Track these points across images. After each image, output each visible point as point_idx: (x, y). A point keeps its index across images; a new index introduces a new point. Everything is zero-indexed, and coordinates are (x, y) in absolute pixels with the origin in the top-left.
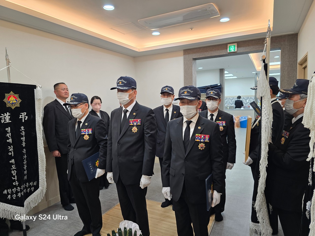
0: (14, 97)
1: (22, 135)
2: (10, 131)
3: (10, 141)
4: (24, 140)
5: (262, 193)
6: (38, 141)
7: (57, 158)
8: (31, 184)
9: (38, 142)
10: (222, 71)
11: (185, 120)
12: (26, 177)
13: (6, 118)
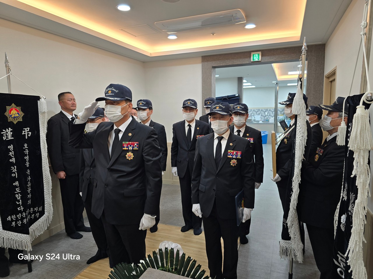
0: (16, 110)
1: (25, 153)
2: (12, 149)
3: (13, 160)
4: (27, 160)
5: (294, 208)
6: (43, 160)
7: (61, 180)
8: (36, 209)
9: (43, 162)
10: (240, 80)
11: (216, 135)
12: (29, 202)
13: (8, 134)
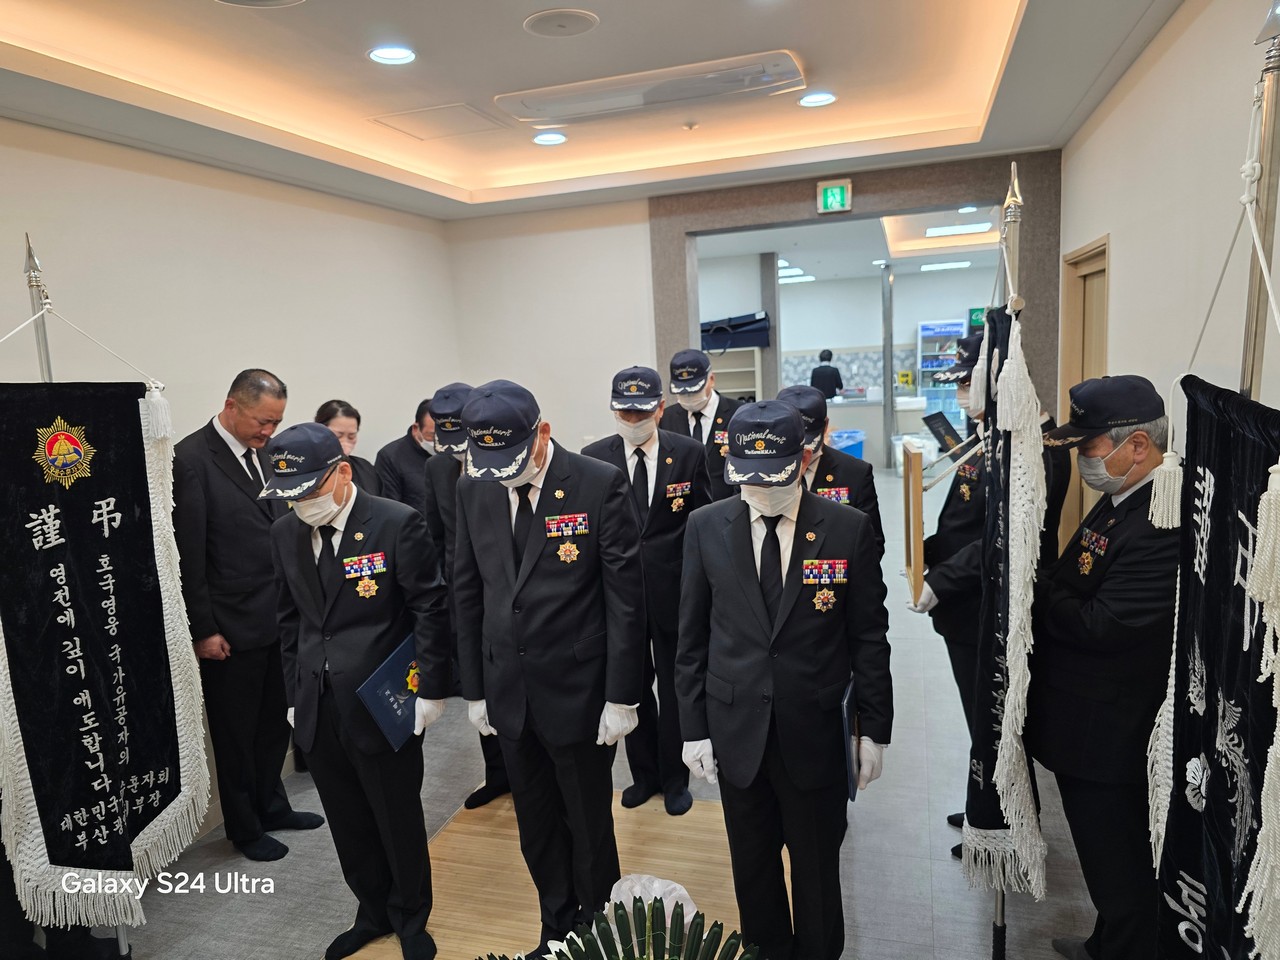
0: (68, 438)
1: (105, 588)
2: (64, 579)
3: (68, 619)
4: (112, 611)
8: (149, 778)
9: (167, 612)
10: (768, 261)
12: (125, 756)
13: (47, 528)
